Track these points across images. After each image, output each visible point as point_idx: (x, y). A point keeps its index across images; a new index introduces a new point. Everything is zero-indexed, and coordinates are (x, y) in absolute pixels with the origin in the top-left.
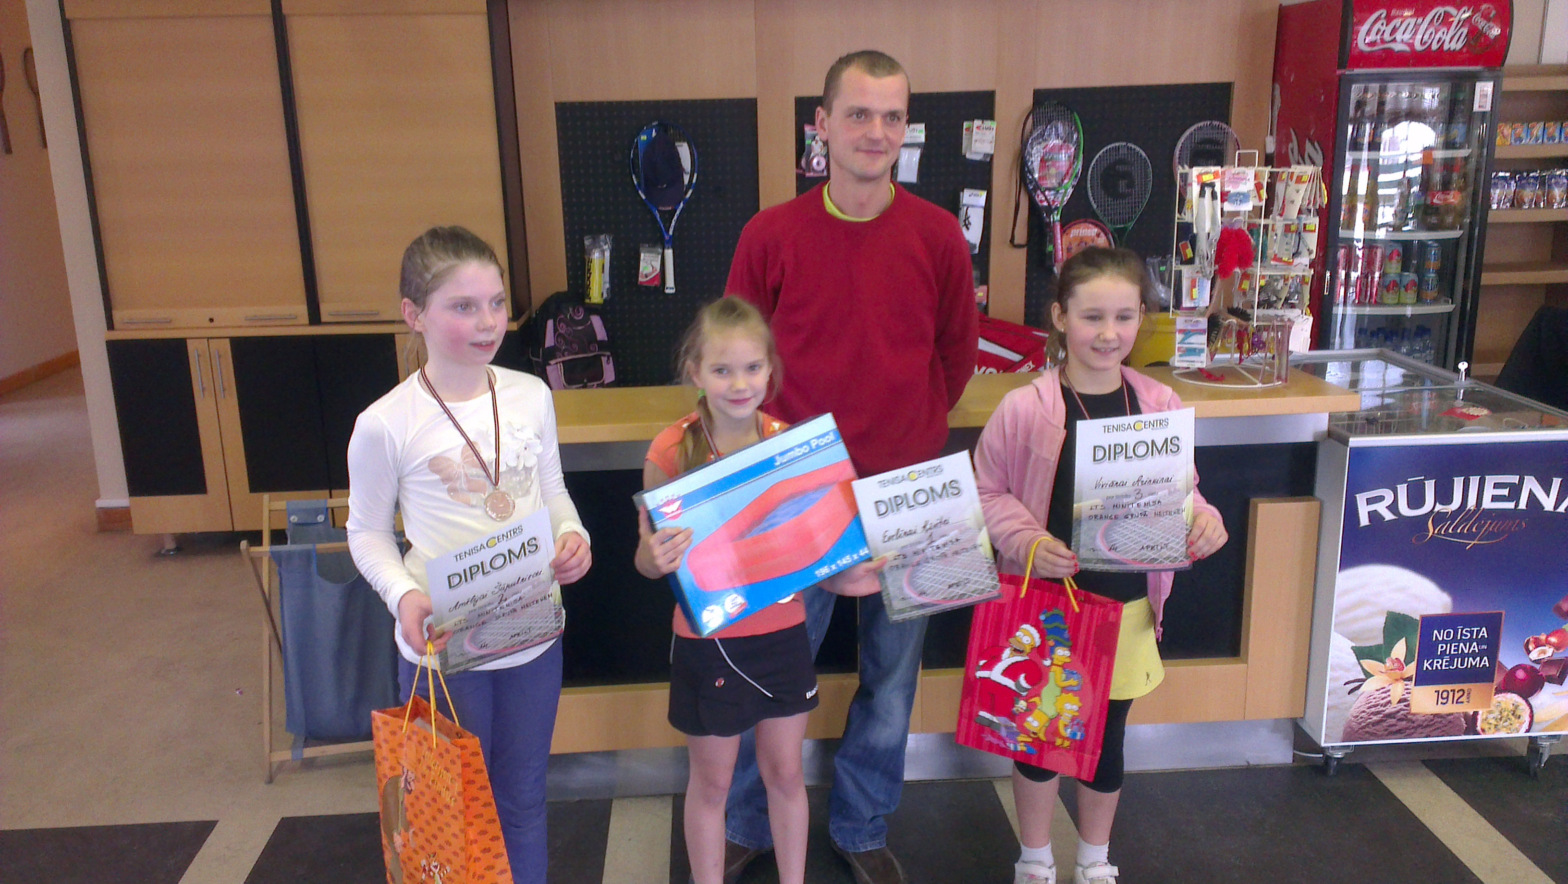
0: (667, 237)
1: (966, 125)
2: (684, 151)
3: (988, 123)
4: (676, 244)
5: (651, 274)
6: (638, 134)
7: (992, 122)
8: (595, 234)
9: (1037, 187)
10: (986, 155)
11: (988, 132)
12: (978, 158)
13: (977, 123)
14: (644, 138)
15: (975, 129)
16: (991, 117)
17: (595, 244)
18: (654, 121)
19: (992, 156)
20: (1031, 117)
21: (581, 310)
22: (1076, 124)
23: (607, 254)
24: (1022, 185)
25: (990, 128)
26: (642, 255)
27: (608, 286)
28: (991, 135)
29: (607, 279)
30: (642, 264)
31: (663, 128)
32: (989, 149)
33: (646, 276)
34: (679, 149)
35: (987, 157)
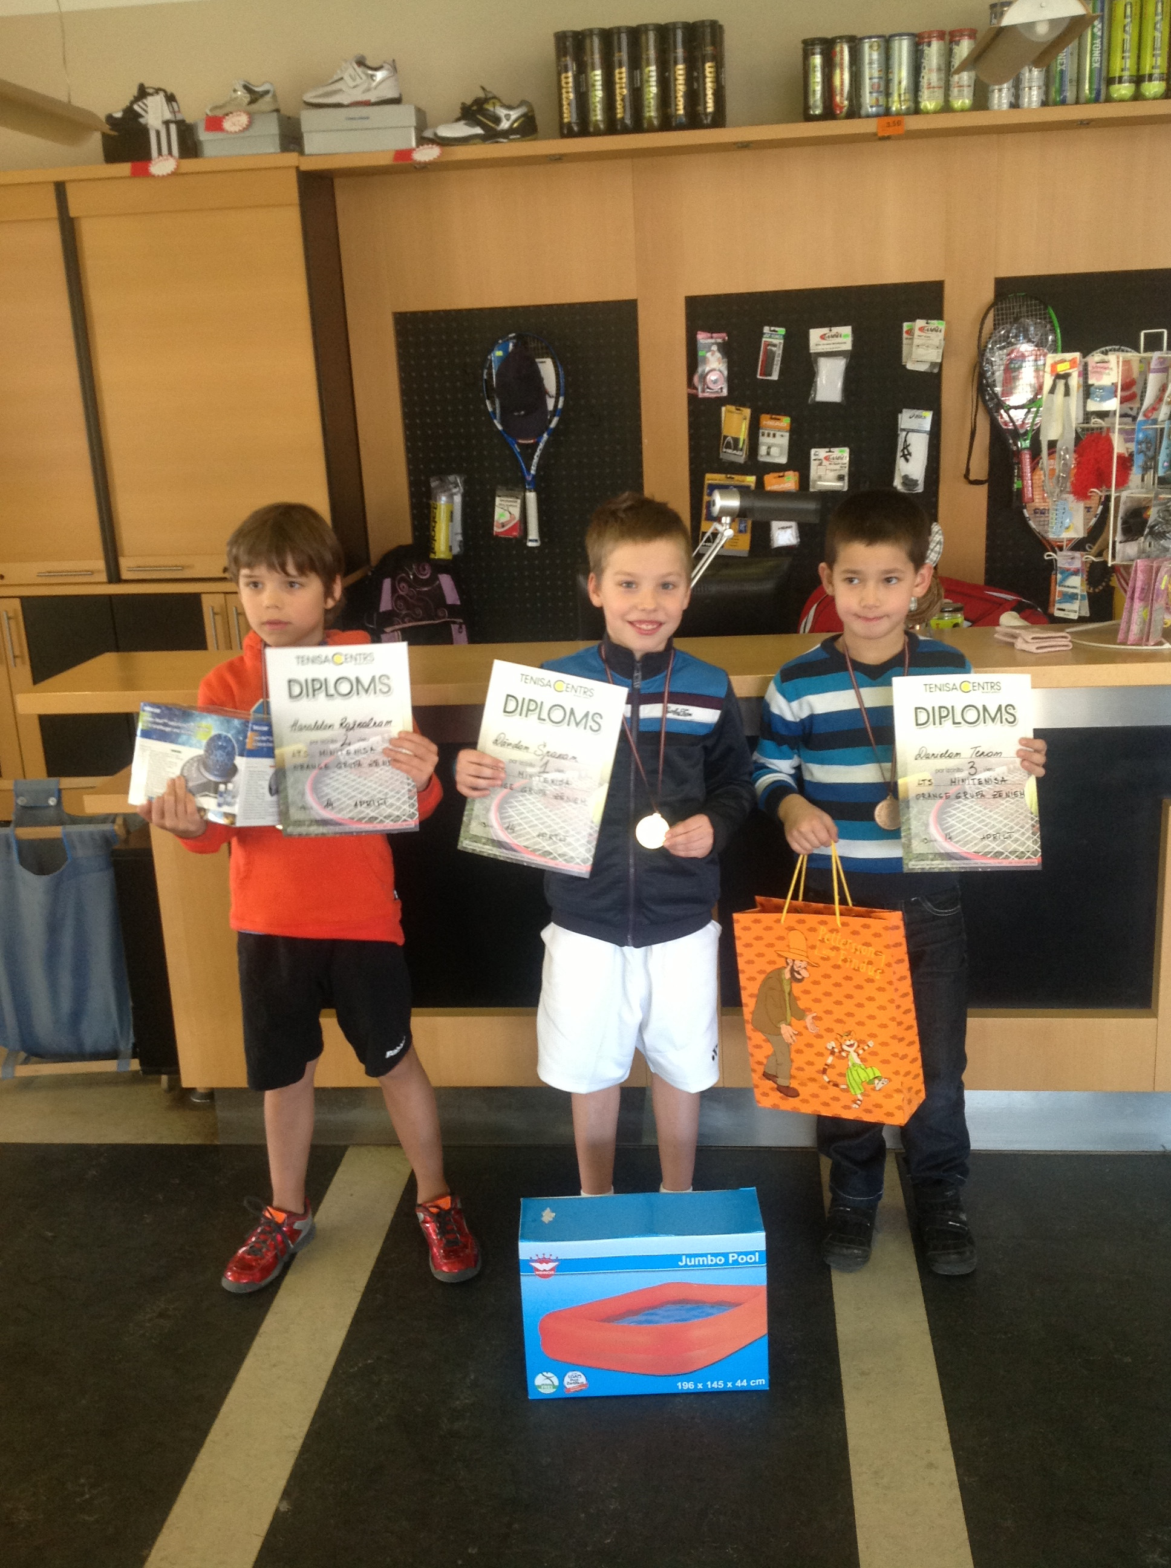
0: (529, 478)
1: (906, 326)
2: (547, 369)
3: (935, 323)
4: (541, 485)
5: (508, 522)
6: (491, 350)
7: (940, 321)
8: (442, 473)
9: (1000, 405)
10: (933, 365)
11: (933, 335)
12: (923, 368)
13: (920, 323)
14: (499, 353)
15: (917, 332)
16: (939, 315)
17: (444, 488)
18: (511, 333)
19: (941, 365)
20: (991, 315)
21: (427, 567)
22: (1051, 322)
23: (458, 499)
24: (980, 400)
25: (936, 330)
26: (498, 500)
27: (460, 538)
28: (937, 338)
29: (458, 529)
30: (498, 512)
31: (521, 340)
32: (935, 356)
33: (503, 526)
34: (540, 366)
35: (934, 368)
